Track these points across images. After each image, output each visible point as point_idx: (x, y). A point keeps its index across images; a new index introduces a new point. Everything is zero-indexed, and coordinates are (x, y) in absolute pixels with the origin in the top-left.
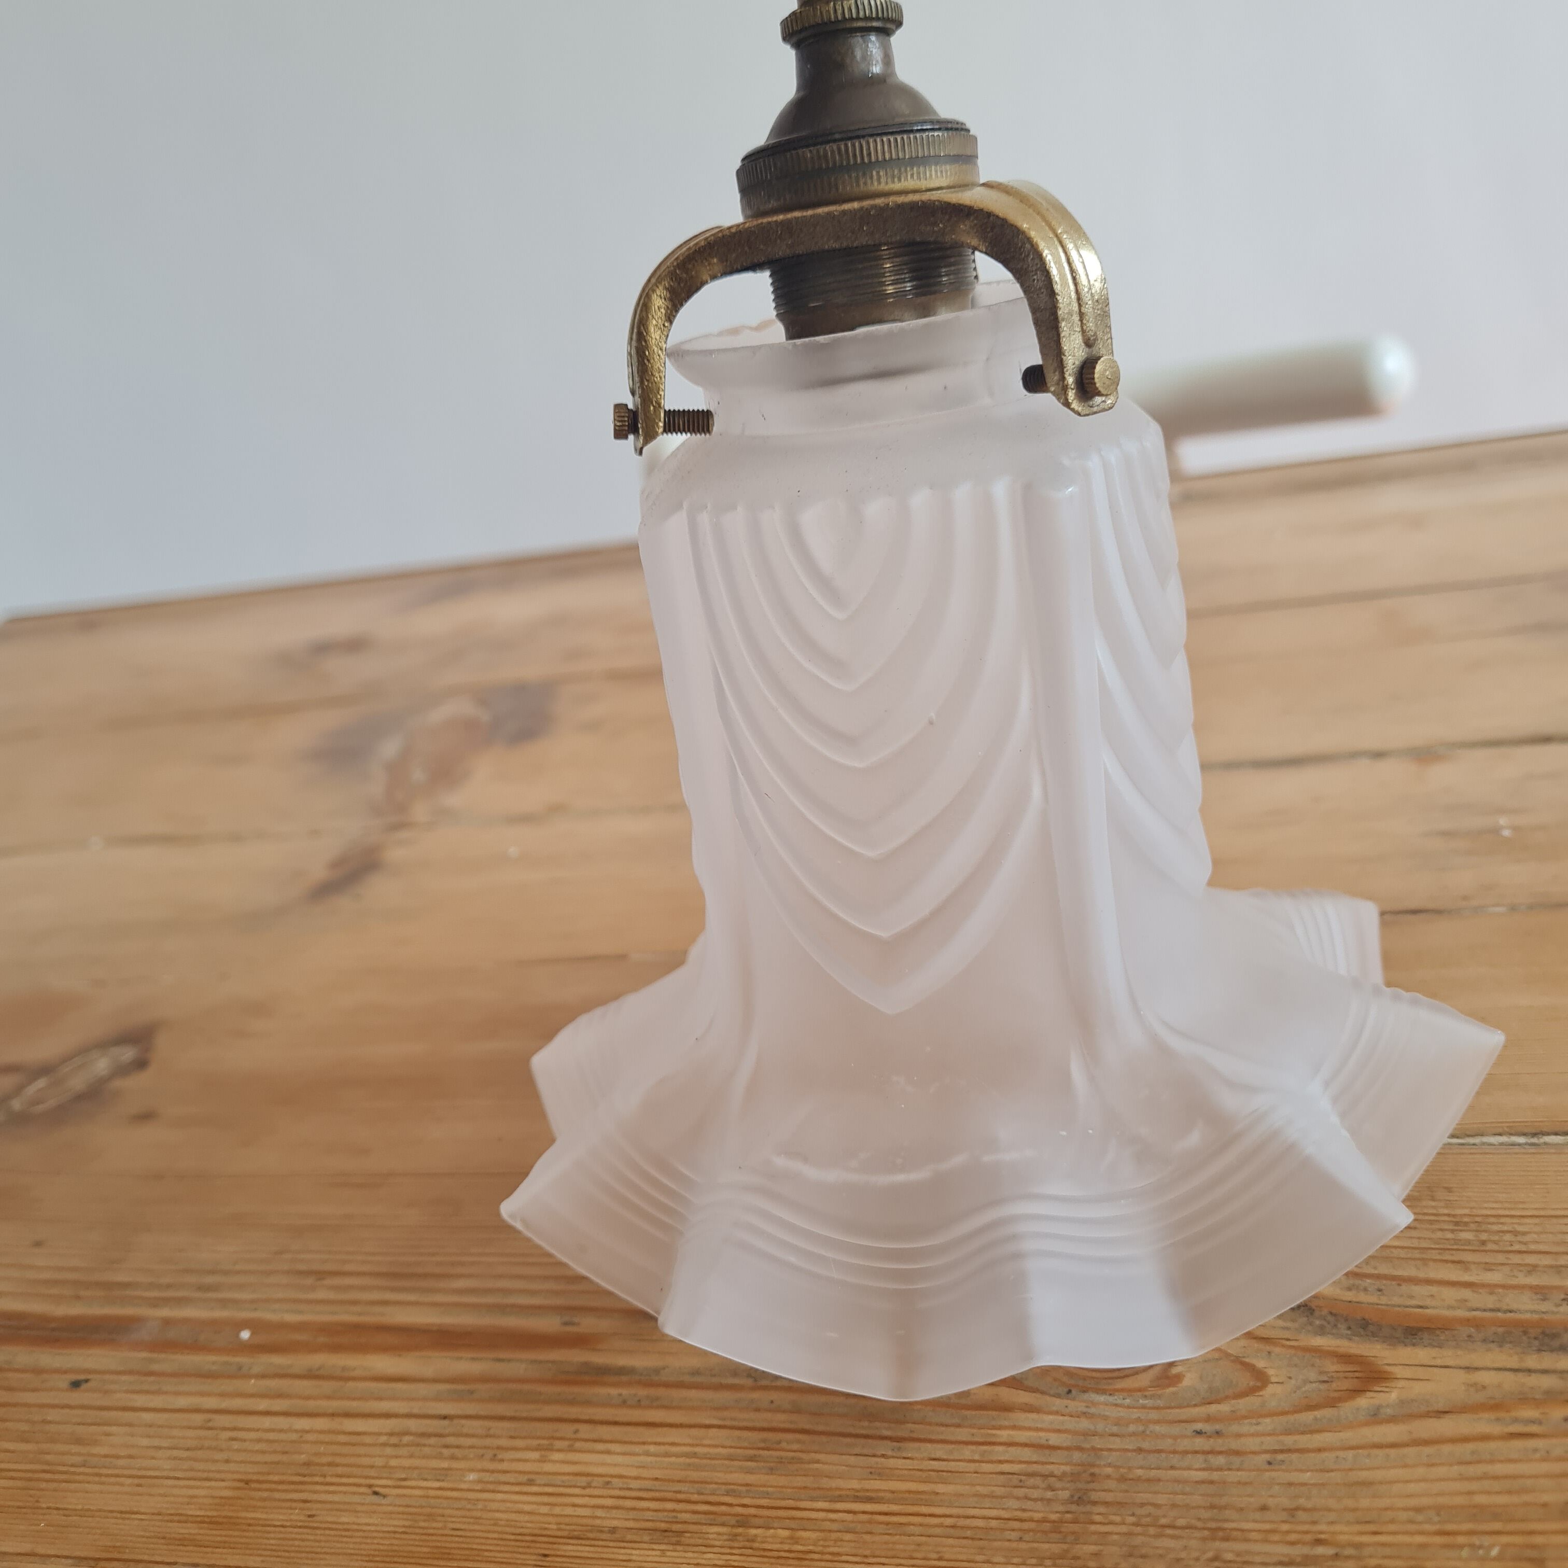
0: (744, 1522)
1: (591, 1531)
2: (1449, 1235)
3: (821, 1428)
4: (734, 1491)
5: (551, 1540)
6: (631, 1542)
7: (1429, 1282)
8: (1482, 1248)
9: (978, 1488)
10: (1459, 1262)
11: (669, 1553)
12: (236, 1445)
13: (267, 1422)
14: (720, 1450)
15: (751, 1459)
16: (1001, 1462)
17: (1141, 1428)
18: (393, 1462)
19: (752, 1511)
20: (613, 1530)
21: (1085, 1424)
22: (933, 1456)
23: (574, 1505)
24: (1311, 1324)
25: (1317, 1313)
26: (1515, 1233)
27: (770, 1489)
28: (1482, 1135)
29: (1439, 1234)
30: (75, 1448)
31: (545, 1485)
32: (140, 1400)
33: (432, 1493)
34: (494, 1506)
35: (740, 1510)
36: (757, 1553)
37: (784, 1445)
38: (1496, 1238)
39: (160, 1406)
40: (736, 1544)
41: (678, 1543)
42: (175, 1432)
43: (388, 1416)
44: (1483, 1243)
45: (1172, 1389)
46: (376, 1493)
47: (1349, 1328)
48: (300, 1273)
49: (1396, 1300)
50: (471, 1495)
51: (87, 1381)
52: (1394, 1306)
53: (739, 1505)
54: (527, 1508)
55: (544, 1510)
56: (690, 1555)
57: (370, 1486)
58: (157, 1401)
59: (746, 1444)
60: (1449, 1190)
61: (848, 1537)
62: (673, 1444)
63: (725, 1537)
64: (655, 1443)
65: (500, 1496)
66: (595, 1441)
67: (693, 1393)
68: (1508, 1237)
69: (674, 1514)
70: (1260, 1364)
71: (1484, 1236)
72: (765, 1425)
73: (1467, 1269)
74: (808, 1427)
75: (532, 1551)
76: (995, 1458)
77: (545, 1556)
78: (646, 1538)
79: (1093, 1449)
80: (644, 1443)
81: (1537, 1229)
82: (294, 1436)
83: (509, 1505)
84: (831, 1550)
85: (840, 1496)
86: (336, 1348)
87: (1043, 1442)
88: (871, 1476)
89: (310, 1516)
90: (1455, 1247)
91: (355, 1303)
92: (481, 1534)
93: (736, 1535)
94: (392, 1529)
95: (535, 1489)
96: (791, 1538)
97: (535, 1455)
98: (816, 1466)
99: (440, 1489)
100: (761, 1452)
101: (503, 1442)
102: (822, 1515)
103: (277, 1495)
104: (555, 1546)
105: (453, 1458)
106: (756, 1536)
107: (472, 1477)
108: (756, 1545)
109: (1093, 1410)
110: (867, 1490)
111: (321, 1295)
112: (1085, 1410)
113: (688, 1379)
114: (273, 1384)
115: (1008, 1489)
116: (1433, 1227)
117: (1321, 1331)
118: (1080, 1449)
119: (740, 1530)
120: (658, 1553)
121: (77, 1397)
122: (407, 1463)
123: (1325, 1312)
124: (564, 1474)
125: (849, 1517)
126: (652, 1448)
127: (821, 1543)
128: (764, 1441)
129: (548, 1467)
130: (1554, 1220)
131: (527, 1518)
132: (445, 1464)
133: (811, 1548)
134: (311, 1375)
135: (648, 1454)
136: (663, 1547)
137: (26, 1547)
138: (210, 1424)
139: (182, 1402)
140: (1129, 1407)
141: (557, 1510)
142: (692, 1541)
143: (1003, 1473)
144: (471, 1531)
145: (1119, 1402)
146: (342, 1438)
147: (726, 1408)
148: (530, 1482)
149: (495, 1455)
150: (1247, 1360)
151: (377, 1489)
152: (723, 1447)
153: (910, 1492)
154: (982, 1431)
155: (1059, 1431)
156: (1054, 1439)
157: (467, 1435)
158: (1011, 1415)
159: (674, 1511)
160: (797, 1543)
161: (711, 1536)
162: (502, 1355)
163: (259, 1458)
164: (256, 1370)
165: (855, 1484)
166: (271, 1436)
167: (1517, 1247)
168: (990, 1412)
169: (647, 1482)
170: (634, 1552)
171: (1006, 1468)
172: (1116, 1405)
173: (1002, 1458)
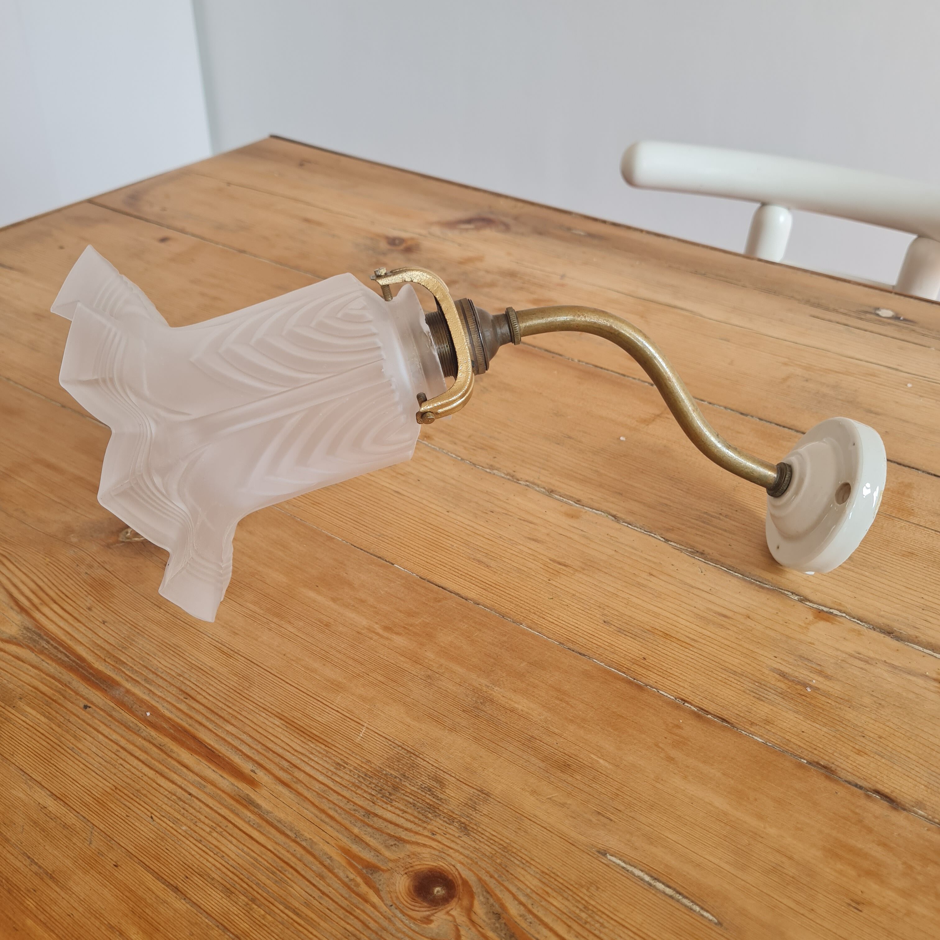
0: (253, 900)
1: (206, 875)
2: (577, 911)
3: (303, 873)
4: (259, 884)
5: (193, 872)
6: (215, 887)
7: (551, 930)
8: (583, 925)
9: (333, 931)
10: (569, 926)
11: (224, 900)
12: (121, 768)
13: (135, 762)
14: (266, 863)
15: (273, 873)
16: (348, 923)
17: (402, 936)
18: (164, 806)
19: (259, 897)
20: (213, 879)
21: (385, 923)
22: (329, 908)
23: (207, 860)
24: (494, 924)
25: (500, 921)
26: (602, 925)
27: (270, 890)
28: (635, 867)
29: (574, 909)
30: (73, 740)
31: (204, 846)
32: (102, 728)
33: (168, 828)
34: (184, 845)
35: (255, 894)
36: (250, 916)
37: (286, 873)
38: (593, 923)
39: (106, 734)
40: (245, 908)
41: (229, 897)
42: (106, 751)
43: (173, 782)
44: (586, 922)
45: (425, 926)
46: (152, 817)
47: (505, 934)
48: (181, 690)
49: (532, 931)
50: (180, 837)
51: (90, 707)
52: (529, 933)
53: (256, 891)
54: (193, 853)
55: (198, 856)
56: (229, 904)
57: (152, 813)
58: (106, 731)
59: (275, 865)
60: (598, 888)
61: (281, 926)
62: (252, 851)
63: (244, 903)
64: (248, 847)
65: (188, 842)
66: (230, 834)
67: (273, 831)
68: (597, 925)
69: (235, 883)
70: (463, 932)
71: (589, 920)
72: (286, 860)
73: (569, 932)
74: (299, 869)
75: (184, 873)
76: (348, 921)
77: (187, 877)
78: (221, 889)
79: (381, 936)
80: (244, 845)
81: (611, 928)
82: (140, 775)
83: (189, 848)
84: (272, 928)
85: (289, 907)
86: (174, 739)
87: (367, 923)
88: (304, 904)
89: (127, 816)
90: (575, 918)
91: (191, 718)
92: (173, 856)
93: (248, 904)
94: (148, 837)
95: (200, 845)
96: (263, 916)
97: (208, 829)
98: (290, 889)
99: (172, 828)
100: (278, 872)
101: (203, 818)
102: (278, 912)
103: (122, 800)
104: (192, 875)
105: (183, 815)
106: (253, 908)
107: (184, 828)
108: (251, 912)
109: (393, 919)
110: (299, 910)
111: (183, 707)
112: (390, 916)
113: (276, 823)
114: (146, 744)
115: (343, 937)
116: (577, 904)
117: (495, 930)
118: (377, 933)
119: (250, 903)
120: (220, 897)
121: (83, 714)
122: (168, 809)
123: (504, 921)
124: (212, 844)
125: (286, 917)
126: (245, 849)
127: (271, 924)
128: (282, 867)
129: (210, 838)
130: (621, 928)
131: (191, 857)
132: (179, 817)
133: (267, 924)
134: (160, 748)
135: (242, 850)
136: (223, 896)
137: (39, 779)
138: (117, 753)
139: (115, 737)
140: (405, 925)
141: (201, 859)
142: (233, 898)
143: (345, 929)
144: (171, 852)
145: (404, 920)
146: (154, 785)
147: (279, 845)
148: (200, 842)
149: (196, 822)
150: (459, 927)
151: (153, 816)
152: (268, 862)
153: (312, 919)
154: (352, 906)
155: (375, 921)
156: (372, 925)
157: (192, 807)
158: (366, 904)
159: (236, 882)
160: (263, 919)
161: (240, 900)
162: (225, 775)
163: (125, 779)
164: (144, 734)
165: (297, 905)
166: (133, 770)
167: (597, 932)
168: (360, 899)
169: (235, 863)
170: (214, 892)
171: (348, 927)
172: (402, 921)
173: (349, 922)
